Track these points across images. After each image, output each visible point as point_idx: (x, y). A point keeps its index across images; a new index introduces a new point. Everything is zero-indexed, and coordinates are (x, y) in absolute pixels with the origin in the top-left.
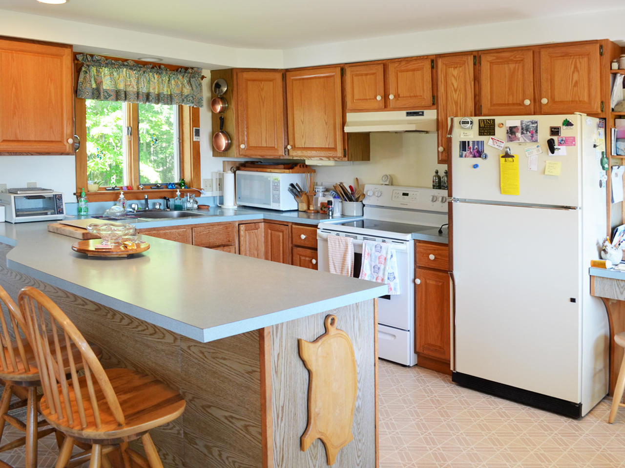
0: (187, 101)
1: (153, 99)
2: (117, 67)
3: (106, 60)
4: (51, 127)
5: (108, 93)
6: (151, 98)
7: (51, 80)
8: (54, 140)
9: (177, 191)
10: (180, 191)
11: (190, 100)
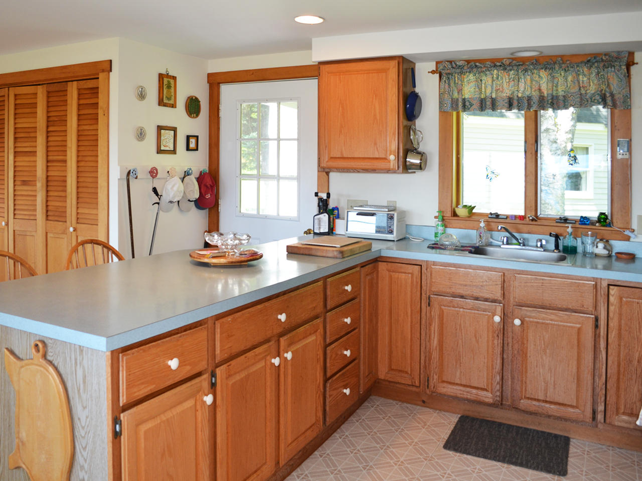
0: (591, 101)
1: (534, 103)
2: (484, 70)
3: (468, 64)
4: (375, 144)
5: (470, 102)
6: (532, 103)
7: (376, 96)
8: (377, 157)
9: (568, 227)
10: (572, 227)
11: (594, 100)
